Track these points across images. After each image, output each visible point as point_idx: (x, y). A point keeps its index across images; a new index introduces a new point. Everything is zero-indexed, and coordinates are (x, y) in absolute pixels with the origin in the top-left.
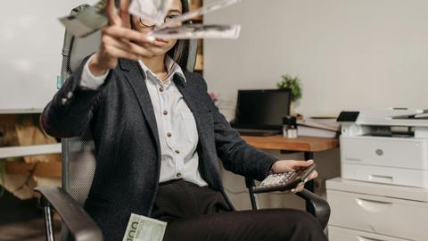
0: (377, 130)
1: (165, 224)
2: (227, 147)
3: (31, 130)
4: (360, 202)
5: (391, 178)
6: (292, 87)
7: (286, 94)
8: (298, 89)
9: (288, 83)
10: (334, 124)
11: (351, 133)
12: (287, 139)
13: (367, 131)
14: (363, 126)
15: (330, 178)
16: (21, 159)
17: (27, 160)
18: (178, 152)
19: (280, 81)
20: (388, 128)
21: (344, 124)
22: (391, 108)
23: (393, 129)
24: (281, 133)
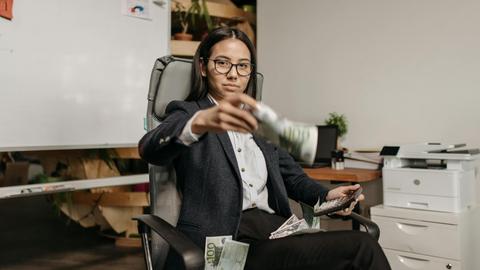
0: (414, 163)
1: (248, 245)
2: (292, 179)
3: (97, 163)
4: (400, 226)
5: (427, 204)
6: (339, 123)
7: (334, 130)
8: (343, 125)
9: (335, 120)
10: (377, 157)
11: (392, 165)
12: (336, 170)
13: (406, 163)
14: (402, 159)
15: (373, 206)
16: (88, 191)
17: (93, 191)
18: (251, 186)
19: (328, 118)
20: (424, 160)
21: (386, 158)
22: (426, 144)
23: (429, 162)
24: (330, 165)
